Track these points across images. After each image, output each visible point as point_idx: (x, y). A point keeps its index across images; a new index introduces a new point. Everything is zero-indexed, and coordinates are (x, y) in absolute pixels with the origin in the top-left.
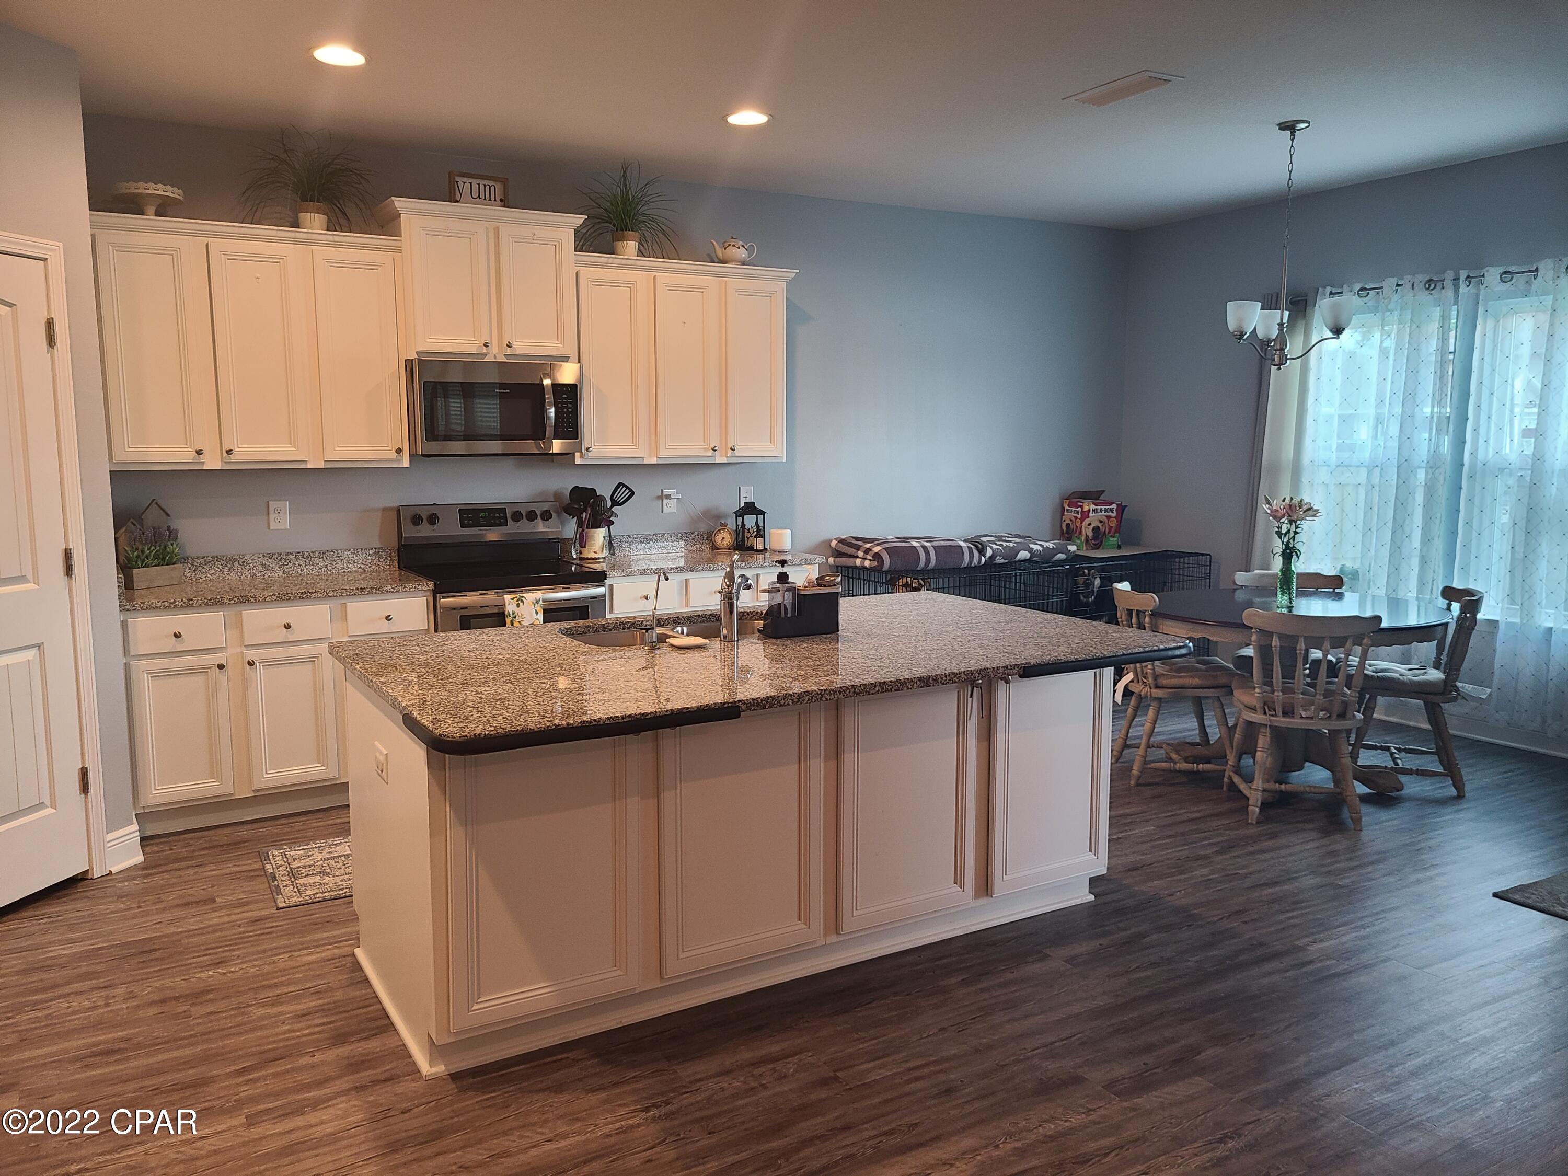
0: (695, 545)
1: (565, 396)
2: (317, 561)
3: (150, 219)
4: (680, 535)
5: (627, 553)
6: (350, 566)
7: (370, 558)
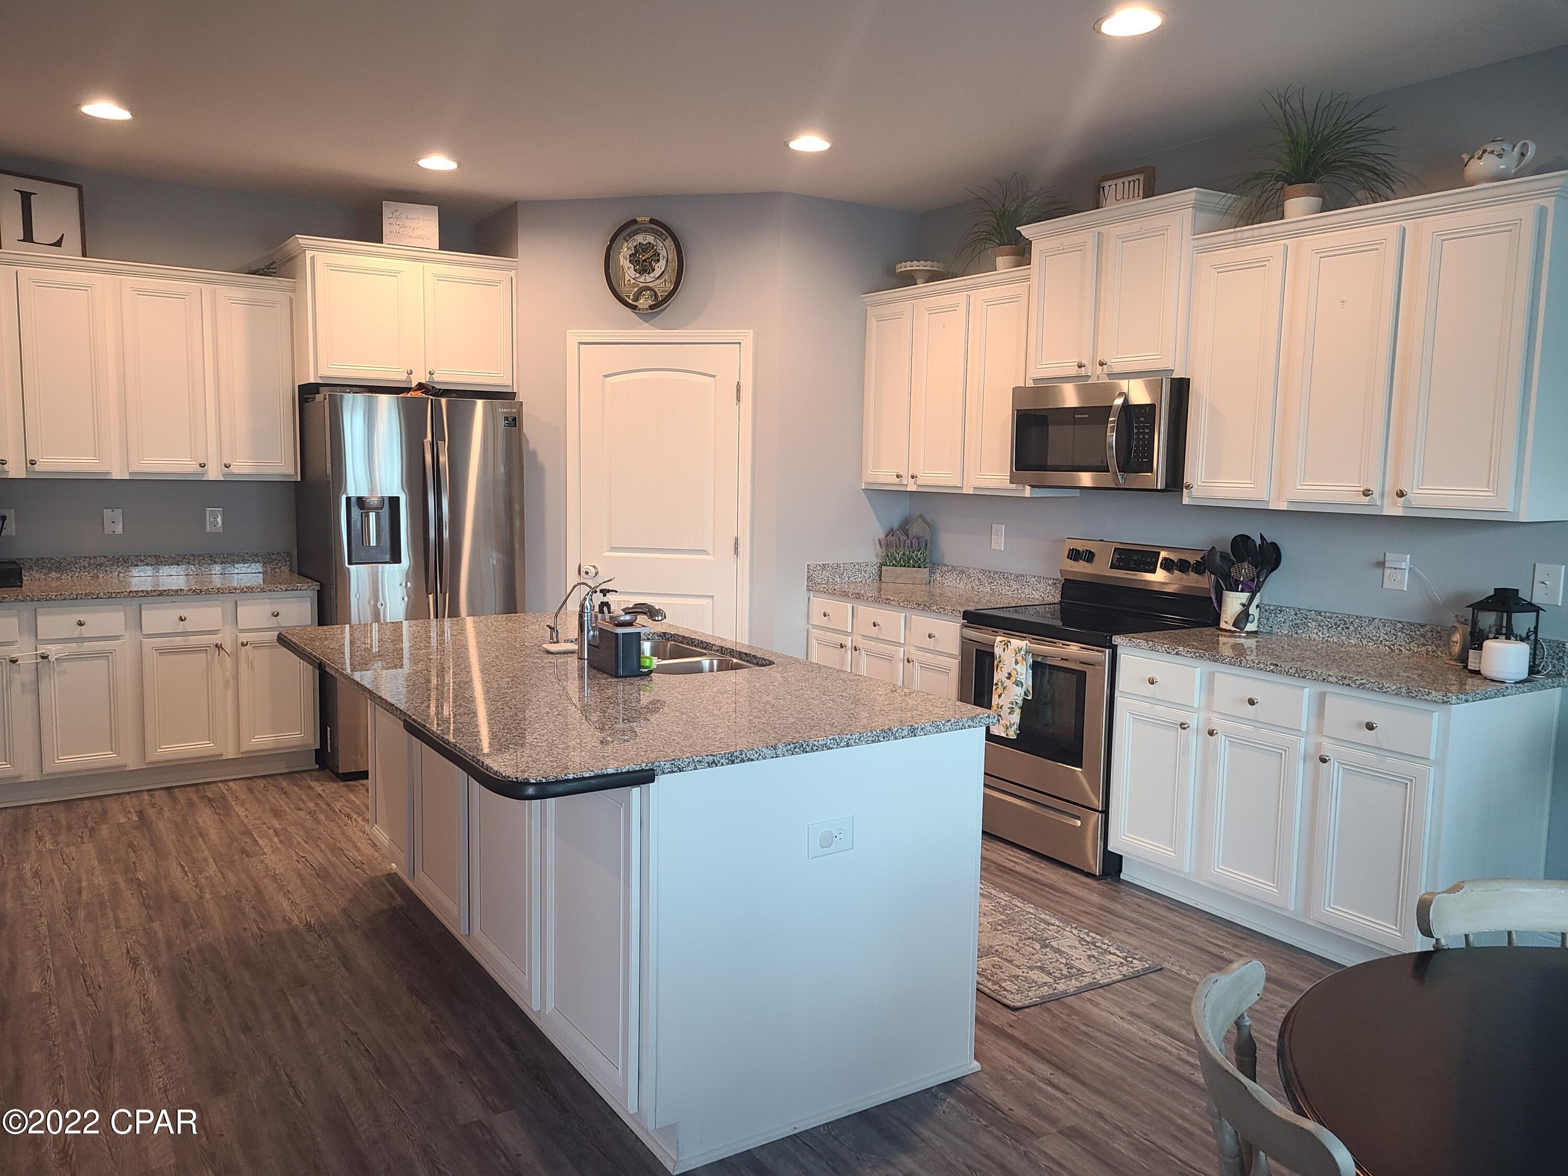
0: (1424, 645)
1: (1142, 419)
2: (1012, 583)
3: (922, 288)
4: (1400, 625)
5: (1315, 636)
6: (1034, 592)
7: (1048, 587)
